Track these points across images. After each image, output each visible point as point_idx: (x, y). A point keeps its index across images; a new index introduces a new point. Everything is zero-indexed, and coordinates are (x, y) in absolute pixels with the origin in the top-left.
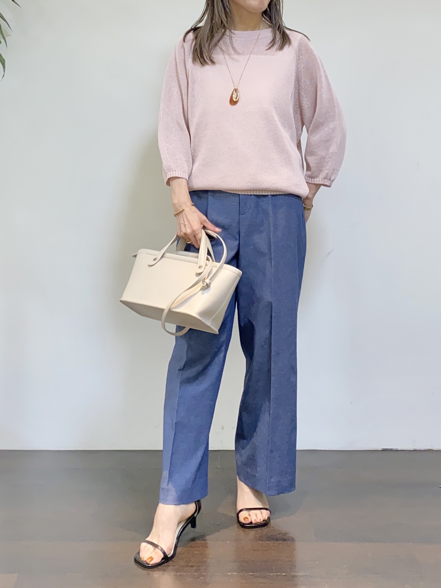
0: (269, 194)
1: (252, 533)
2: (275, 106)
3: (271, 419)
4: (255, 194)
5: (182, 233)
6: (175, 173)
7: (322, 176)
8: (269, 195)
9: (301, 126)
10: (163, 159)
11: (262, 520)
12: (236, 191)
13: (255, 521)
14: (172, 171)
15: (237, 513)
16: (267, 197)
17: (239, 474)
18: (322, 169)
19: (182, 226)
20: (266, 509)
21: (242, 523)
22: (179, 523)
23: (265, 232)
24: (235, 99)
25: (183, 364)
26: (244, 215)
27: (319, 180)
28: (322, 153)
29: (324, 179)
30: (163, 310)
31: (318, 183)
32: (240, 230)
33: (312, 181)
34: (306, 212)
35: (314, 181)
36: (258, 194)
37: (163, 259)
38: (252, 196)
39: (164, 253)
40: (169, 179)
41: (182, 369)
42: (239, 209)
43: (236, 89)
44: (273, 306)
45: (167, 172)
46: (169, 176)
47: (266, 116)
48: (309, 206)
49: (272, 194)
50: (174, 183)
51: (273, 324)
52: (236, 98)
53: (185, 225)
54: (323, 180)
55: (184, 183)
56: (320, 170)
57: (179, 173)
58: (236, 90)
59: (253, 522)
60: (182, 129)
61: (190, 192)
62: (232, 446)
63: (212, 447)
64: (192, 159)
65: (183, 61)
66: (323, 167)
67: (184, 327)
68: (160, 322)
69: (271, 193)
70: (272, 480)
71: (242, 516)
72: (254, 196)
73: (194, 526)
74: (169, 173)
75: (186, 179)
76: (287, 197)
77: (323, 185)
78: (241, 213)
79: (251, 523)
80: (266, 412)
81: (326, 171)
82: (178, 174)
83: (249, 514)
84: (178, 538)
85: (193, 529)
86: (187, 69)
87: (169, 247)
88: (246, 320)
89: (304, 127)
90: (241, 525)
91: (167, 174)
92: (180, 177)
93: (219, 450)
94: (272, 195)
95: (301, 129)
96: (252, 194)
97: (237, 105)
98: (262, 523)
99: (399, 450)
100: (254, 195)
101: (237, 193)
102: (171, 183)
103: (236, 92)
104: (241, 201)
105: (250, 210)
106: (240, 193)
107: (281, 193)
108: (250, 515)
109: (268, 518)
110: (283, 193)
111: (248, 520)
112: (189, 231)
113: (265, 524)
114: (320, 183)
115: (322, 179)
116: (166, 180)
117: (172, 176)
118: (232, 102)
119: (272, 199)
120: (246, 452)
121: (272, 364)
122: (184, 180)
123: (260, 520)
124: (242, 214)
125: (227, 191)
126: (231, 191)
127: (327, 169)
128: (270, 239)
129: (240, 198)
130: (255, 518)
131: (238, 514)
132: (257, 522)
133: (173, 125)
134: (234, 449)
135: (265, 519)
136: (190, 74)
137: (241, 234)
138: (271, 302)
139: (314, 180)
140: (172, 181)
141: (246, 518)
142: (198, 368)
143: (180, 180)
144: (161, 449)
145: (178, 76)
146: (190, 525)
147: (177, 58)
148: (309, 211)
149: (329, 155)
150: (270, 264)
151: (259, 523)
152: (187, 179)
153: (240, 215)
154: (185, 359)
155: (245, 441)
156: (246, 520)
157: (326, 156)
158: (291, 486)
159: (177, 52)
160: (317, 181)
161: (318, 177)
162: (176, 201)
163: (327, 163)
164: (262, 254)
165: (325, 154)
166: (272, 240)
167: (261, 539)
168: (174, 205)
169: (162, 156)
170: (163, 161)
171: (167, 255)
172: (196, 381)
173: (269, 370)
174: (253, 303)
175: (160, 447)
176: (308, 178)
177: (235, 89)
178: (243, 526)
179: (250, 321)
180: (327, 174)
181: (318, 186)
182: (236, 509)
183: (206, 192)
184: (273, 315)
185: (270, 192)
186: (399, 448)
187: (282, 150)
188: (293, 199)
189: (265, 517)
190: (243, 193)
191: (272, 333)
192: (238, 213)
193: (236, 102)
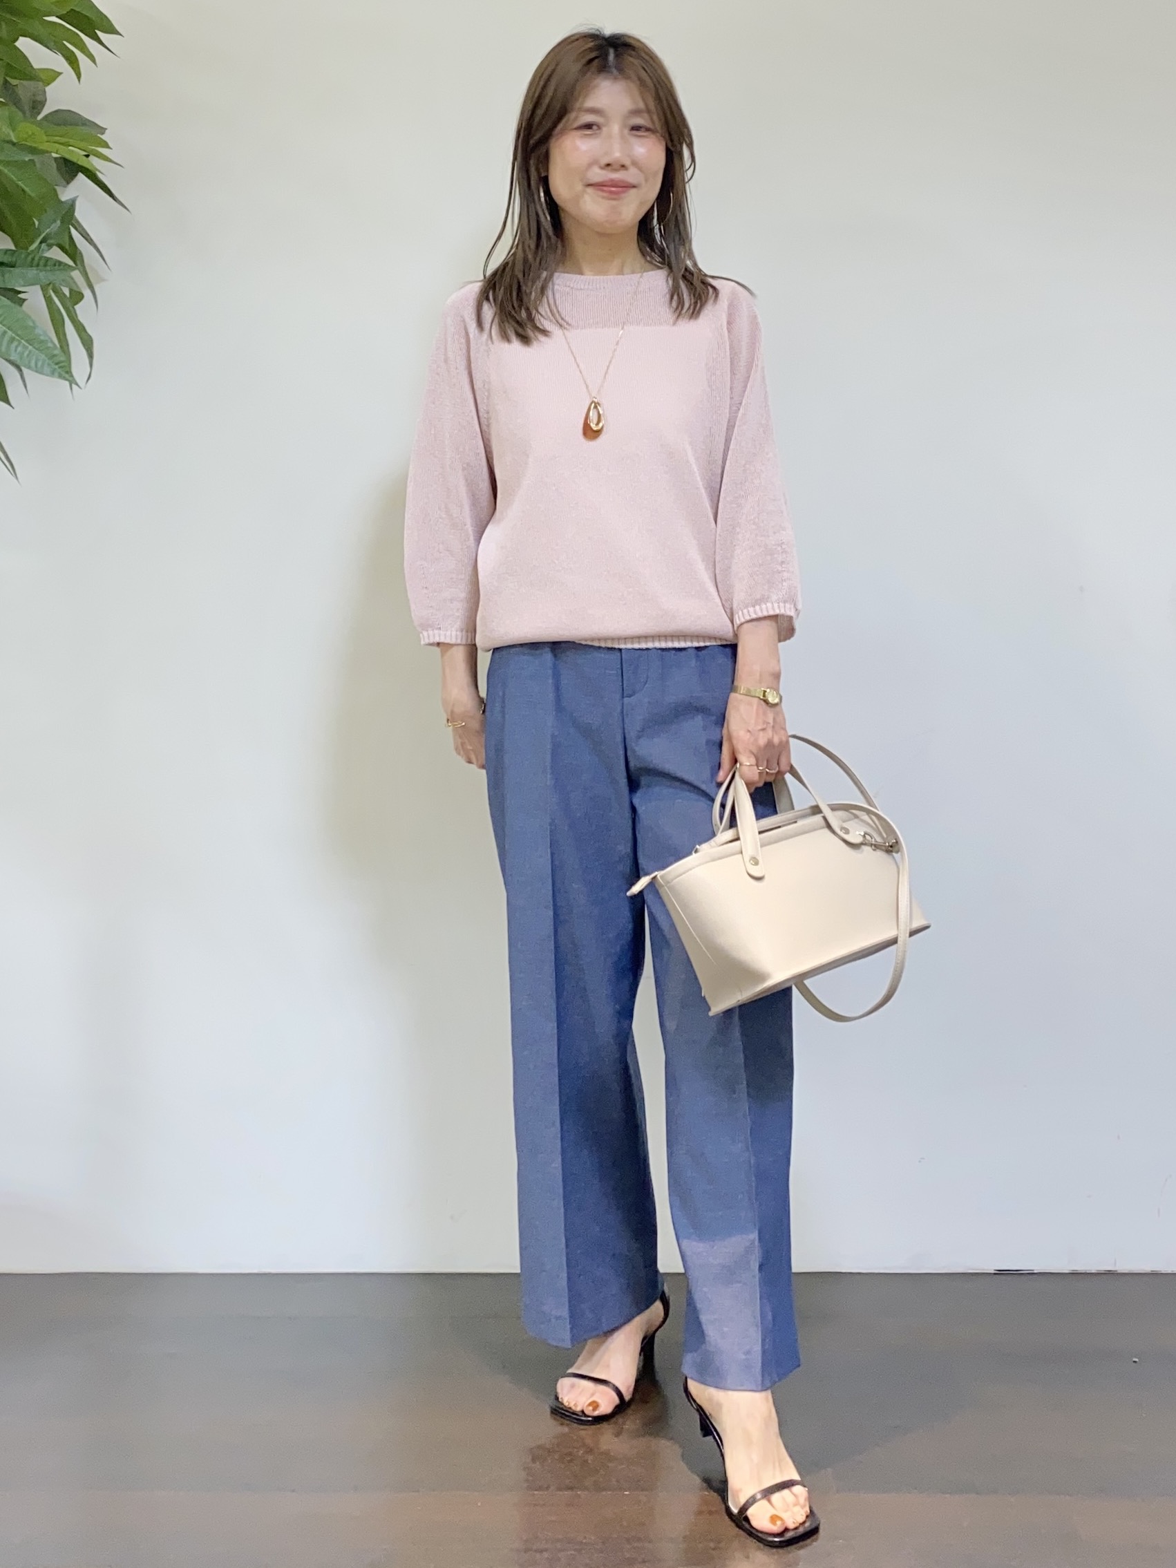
0: (688, 644)
4: (657, 646)
8: (690, 647)
12: (613, 639)
24: (594, 426)
26: (632, 697)
32: (626, 731)
36: (663, 646)
38: (651, 652)
42: (620, 683)
43: (595, 403)
49: (696, 644)
52: (597, 424)
58: (595, 405)
69: (692, 643)
78: (625, 695)
94: (698, 649)
96: (648, 646)
97: (599, 438)
99: (1035, 1272)
101: (617, 646)
103: (595, 410)
104: (624, 666)
105: (647, 685)
106: (622, 646)
118: (589, 432)
124: (630, 696)
125: (590, 643)
126: (599, 640)
129: (623, 656)
137: (628, 741)
153: (623, 697)
177: (592, 402)
185: (690, 639)
186: (1037, 1269)
190: (629, 646)
192: (618, 696)
193: (597, 433)
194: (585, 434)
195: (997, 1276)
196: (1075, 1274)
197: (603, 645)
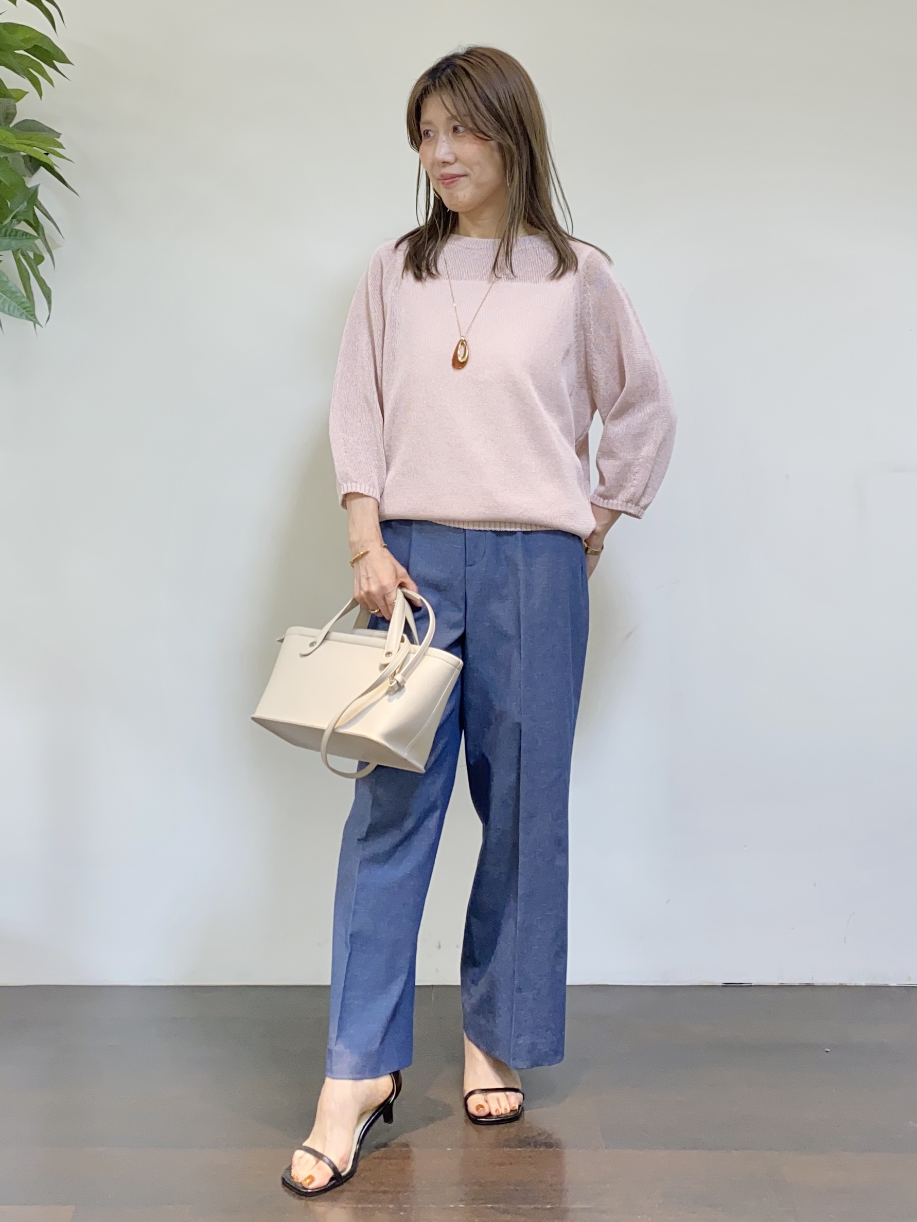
0: (518, 529)
1: (491, 1132)
2: (533, 372)
3: (518, 931)
4: (493, 529)
5: (362, 593)
6: (356, 487)
7: (623, 496)
8: (519, 531)
9: (589, 411)
10: (335, 459)
11: (509, 1111)
12: (459, 522)
13: (496, 1111)
14: (351, 483)
15: (465, 1096)
16: (514, 536)
17: (466, 1028)
18: (625, 484)
19: (364, 581)
20: (516, 1090)
21: (473, 1115)
22: (362, 1115)
23: (511, 598)
24: (461, 358)
25: (365, 829)
26: (473, 567)
27: (617, 503)
28: (626, 455)
29: (627, 502)
30: (322, 731)
31: (615, 508)
32: (467, 592)
33: (603, 504)
34: (591, 558)
35: (608, 504)
36: (498, 529)
37: (327, 643)
38: (488, 533)
39: (328, 633)
40: (346, 495)
41: (365, 839)
42: (464, 555)
43: (463, 340)
44: (523, 729)
45: (342, 483)
46: (344, 491)
47: (516, 389)
48: (597, 547)
49: (524, 530)
50: (355, 504)
51: (523, 762)
52: (464, 357)
53: (368, 579)
54: (625, 504)
55: (371, 505)
56: (621, 486)
57: (363, 487)
58: (463, 343)
59: (494, 1113)
60: (371, 410)
61: (380, 523)
62: (455, 978)
63: (421, 979)
64: (387, 463)
65: (379, 288)
66: (626, 481)
67: (368, 764)
68: (319, 754)
69: (521, 528)
70: (521, 1042)
71: (474, 1103)
72: (490, 533)
73: (389, 1118)
74: (345, 485)
75: (374, 498)
76: (551, 536)
77: (626, 513)
78: (467, 564)
79: (490, 1115)
80: (511, 920)
81: (632, 489)
82: (360, 488)
83: (485, 1099)
84: (361, 1142)
85: (386, 1124)
86: (385, 304)
87: (335, 622)
88: (478, 753)
89: (597, 412)
90: (470, 1118)
91: (342, 486)
92: (364, 493)
93: (432, 986)
94: (524, 532)
95: (589, 415)
96: (487, 529)
98: (509, 1115)
99: (753, 984)
100: (491, 531)
101: (462, 527)
102: (348, 503)
103: (462, 346)
104: (467, 542)
105: (484, 558)
106: (466, 527)
107: (539, 529)
108: (487, 1102)
109: (520, 1106)
110: (543, 529)
111: (485, 1110)
112: (374, 588)
113: (514, 1117)
114: (619, 509)
115: (623, 502)
116: (340, 498)
117: (349, 491)
118: (456, 365)
119: (523, 539)
120: (480, 990)
121: (521, 835)
122: (371, 500)
123: (506, 1109)
124: (469, 566)
125: (440, 523)
126: (450, 521)
127: (634, 485)
128: (519, 609)
129: (467, 535)
130: (497, 1106)
131: (466, 1099)
132: (500, 1114)
133: (358, 400)
134: (459, 983)
135: (515, 1108)
136: (388, 312)
137: (468, 600)
138: (519, 723)
139: (608, 502)
140: (351, 499)
141: (480, 1107)
142: (395, 836)
143: (365, 499)
144: (329, 983)
145: (369, 315)
146: (382, 1118)
147: (369, 283)
148: (595, 557)
149: (640, 460)
150: (519, 655)
151: (503, 1116)
152: (378, 498)
153: (466, 566)
154: (368, 821)
155: (477, 970)
156: (479, 1111)
157: (633, 462)
158: (557, 1052)
159: (369, 273)
160: (615, 504)
161: (616, 497)
162: (355, 537)
163: (634, 475)
164: (505, 636)
165: (632, 457)
166: (522, 612)
167: (507, 1144)
168: (352, 545)
169: (335, 455)
170: (336, 463)
171: (334, 635)
172: (391, 861)
173: (516, 845)
174: (489, 724)
175: (325, 979)
176: (599, 498)
177: (461, 340)
178: (474, 1120)
179: (483, 755)
180: (634, 494)
181: (616, 514)
182: (462, 1091)
183: (408, 522)
184: (523, 745)
185: (519, 525)
186: (754, 982)
187: (545, 451)
188: (562, 538)
189: (514, 1105)
190: (471, 528)
191: (521, 777)
192: (463, 563)
193: (463, 364)
194: (454, 365)
195: (725, 988)
196: (782, 986)
197: (452, 525)
